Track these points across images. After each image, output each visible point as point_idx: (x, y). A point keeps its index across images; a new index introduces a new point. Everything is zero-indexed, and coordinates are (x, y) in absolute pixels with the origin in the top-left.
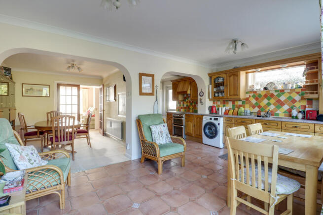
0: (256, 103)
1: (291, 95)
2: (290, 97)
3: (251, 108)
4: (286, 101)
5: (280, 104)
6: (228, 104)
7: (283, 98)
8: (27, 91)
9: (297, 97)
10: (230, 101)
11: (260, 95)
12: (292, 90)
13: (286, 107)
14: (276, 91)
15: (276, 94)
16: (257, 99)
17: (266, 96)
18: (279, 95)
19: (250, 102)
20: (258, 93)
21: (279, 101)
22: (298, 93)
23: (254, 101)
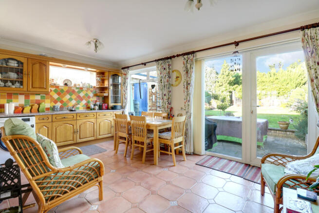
0: (58, 98)
1: (88, 93)
2: (87, 94)
3: (53, 103)
4: (84, 97)
5: (80, 99)
6: (17, 98)
7: (82, 95)
9: (91, 95)
10: (21, 94)
11: (62, 90)
12: (88, 89)
13: (84, 102)
14: (77, 88)
15: (77, 90)
16: (59, 94)
17: (68, 92)
18: (79, 92)
19: (51, 96)
20: (60, 88)
21: (79, 97)
22: (91, 91)
23: (56, 96)
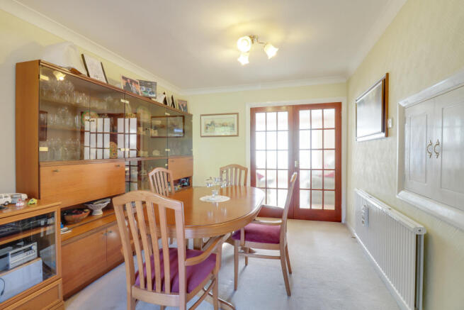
8: (207, 128)
